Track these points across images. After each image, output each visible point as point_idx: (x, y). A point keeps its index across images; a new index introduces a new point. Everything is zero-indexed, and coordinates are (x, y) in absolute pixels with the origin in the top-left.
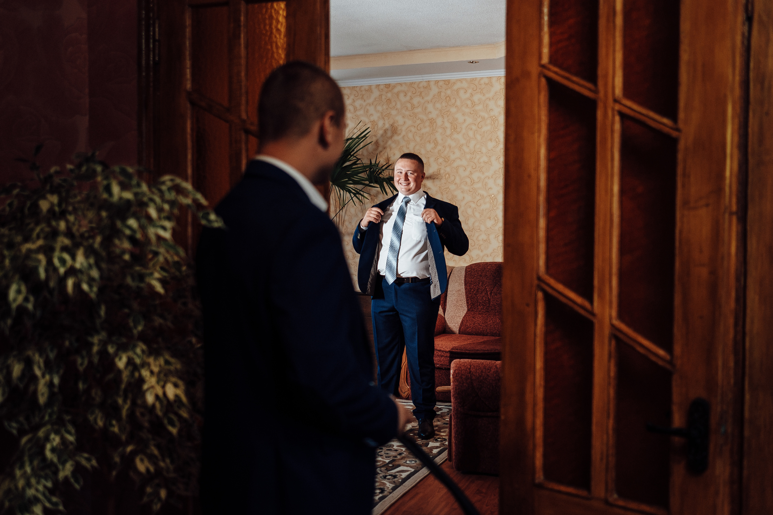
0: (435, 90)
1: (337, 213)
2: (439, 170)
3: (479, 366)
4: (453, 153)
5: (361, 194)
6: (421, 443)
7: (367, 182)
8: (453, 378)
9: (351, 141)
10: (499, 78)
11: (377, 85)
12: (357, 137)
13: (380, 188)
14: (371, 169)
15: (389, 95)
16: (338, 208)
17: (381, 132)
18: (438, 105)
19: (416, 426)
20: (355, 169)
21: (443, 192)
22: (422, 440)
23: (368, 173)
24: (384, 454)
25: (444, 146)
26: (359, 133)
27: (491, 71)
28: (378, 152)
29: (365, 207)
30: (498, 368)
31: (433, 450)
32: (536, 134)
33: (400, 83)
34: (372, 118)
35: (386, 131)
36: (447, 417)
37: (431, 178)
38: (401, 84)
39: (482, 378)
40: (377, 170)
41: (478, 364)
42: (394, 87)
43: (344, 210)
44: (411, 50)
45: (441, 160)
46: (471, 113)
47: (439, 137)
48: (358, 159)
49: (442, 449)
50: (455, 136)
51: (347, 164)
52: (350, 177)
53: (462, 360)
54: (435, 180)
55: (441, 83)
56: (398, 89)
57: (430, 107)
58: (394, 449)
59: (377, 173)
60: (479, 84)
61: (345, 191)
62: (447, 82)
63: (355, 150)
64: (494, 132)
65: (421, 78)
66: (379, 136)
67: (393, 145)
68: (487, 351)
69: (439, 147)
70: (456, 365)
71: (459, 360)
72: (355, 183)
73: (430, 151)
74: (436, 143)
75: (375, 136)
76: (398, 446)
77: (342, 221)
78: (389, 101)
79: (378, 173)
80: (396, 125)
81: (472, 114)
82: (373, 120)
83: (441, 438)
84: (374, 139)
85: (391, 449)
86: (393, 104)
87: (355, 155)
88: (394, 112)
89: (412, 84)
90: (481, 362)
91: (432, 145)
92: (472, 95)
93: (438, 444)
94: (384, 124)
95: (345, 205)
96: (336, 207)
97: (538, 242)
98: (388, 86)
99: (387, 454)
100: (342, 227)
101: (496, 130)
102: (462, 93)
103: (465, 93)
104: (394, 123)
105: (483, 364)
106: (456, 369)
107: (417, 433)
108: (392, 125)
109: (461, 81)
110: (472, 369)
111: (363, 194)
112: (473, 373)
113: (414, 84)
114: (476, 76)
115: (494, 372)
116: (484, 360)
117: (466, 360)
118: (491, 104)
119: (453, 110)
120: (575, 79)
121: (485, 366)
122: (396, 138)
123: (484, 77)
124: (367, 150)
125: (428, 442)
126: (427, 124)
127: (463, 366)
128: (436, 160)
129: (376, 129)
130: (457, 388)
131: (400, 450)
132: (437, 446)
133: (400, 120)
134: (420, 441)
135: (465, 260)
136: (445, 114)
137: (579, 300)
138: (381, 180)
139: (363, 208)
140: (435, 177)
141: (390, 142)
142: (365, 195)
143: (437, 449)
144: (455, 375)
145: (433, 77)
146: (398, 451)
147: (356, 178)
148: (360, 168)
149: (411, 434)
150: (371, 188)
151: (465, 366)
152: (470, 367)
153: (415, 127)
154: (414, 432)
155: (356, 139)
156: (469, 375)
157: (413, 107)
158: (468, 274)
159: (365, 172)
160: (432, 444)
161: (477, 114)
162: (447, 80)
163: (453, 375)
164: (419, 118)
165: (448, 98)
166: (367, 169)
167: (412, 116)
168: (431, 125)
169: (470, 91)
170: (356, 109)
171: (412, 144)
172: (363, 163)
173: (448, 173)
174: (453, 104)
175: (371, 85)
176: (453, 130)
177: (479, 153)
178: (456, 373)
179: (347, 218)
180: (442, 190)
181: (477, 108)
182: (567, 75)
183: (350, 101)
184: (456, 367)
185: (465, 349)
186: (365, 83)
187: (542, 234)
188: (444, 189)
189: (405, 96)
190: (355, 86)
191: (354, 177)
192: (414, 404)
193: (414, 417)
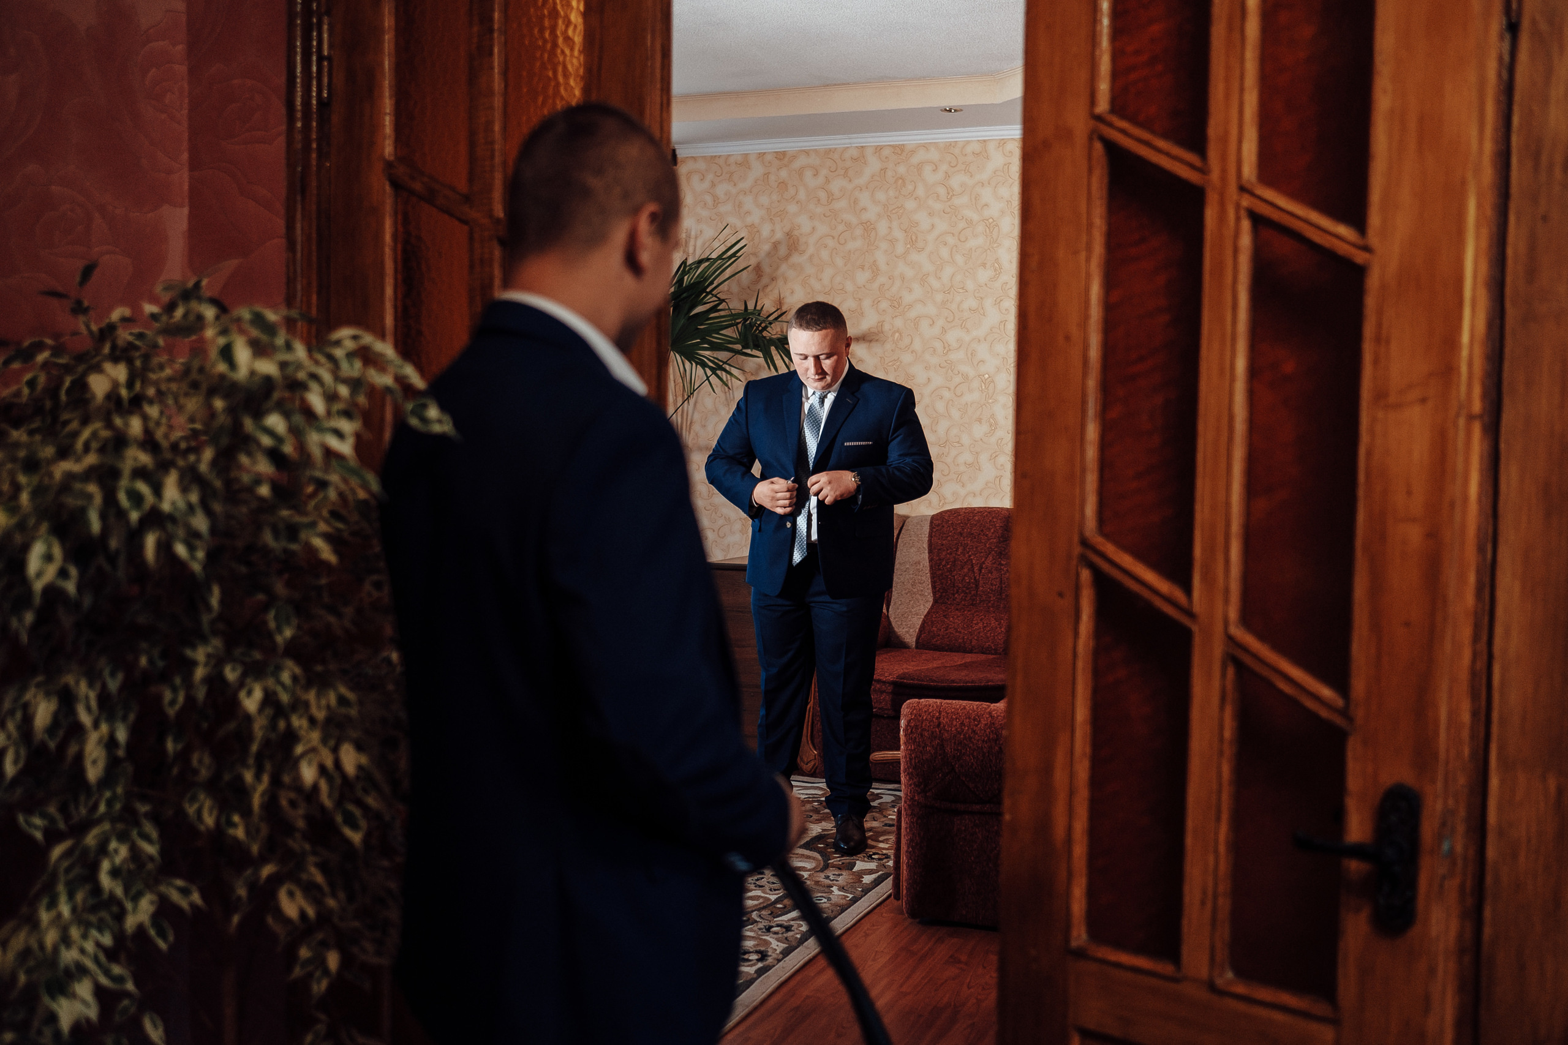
0: (874, 165)
1: (679, 405)
2: (881, 323)
3: (958, 714)
4: (909, 290)
5: (725, 370)
6: (841, 863)
7: (738, 347)
8: (906, 735)
9: (707, 264)
11: (759, 154)
12: (720, 257)
13: (763, 359)
14: (745, 320)
15: (784, 174)
16: (681, 395)
17: (766, 247)
18: (881, 196)
19: (830, 828)
20: (713, 320)
21: (889, 369)
22: (842, 856)
23: (740, 329)
24: (767, 883)
25: (891, 277)
26: (723, 249)
28: (759, 286)
30: (994, 716)
31: (863, 878)
32: (1083, 255)
33: (804, 151)
34: (749, 220)
35: (776, 246)
36: (891, 813)
37: (863, 340)
38: (807, 153)
39: (962, 737)
40: (758, 323)
41: (954, 708)
42: (794, 157)
43: (692, 401)
44: (829, 85)
45: (884, 305)
46: (946, 211)
47: (881, 258)
48: (721, 301)
49: (882, 874)
50: (914, 256)
51: (700, 309)
52: (704, 336)
53: (923, 700)
54: (873, 344)
55: (886, 152)
56: (802, 161)
57: (864, 199)
59: (757, 328)
60: (963, 155)
61: (694, 364)
62: (899, 149)
63: (716, 283)
64: (991, 249)
65: (848, 141)
66: (762, 254)
67: (790, 274)
69: (882, 279)
70: (910, 711)
71: (917, 700)
72: (714, 347)
73: (864, 286)
74: (875, 271)
75: (755, 254)
77: (688, 424)
78: (783, 185)
79: (760, 328)
80: (796, 233)
81: (947, 213)
82: (752, 223)
83: (880, 853)
84: (753, 261)
86: (792, 191)
87: (714, 292)
88: (792, 208)
89: (828, 152)
90: (960, 705)
92: (947, 176)
93: (872, 865)
94: (772, 230)
95: (694, 391)
96: (676, 396)
97: (1083, 470)
98: (781, 156)
100: (687, 435)
101: (995, 245)
102: (927, 171)
103: (934, 170)
104: (792, 230)
105: (965, 708)
106: (911, 719)
108: (788, 234)
109: (926, 146)
110: (944, 719)
111: (730, 369)
112: (944, 726)
113: (833, 152)
114: (956, 138)
115: (986, 725)
116: (966, 702)
117: (931, 701)
118: (987, 194)
119: (910, 205)
120: (1161, 144)
121: (968, 712)
122: (796, 259)
123: (972, 140)
124: (739, 282)
126: (859, 231)
127: (925, 711)
128: (876, 303)
129: (756, 241)
130: (913, 756)
132: (872, 870)
133: (804, 224)
134: (838, 859)
135: (930, 503)
136: (893, 213)
137: (1164, 586)
138: (766, 342)
139: (728, 398)
140: (873, 336)
141: (784, 267)
142: (734, 371)
143: (871, 874)
144: (909, 731)
145: (872, 139)
147: (716, 338)
148: (724, 319)
149: (819, 845)
150: (743, 359)
151: (929, 713)
152: (940, 714)
153: (834, 238)
155: (717, 261)
156: (937, 730)
157: (831, 198)
158: (935, 530)
159: (735, 327)
160: (860, 865)
161: (957, 213)
162: (899, 145)
163: (905, 730)
164: (842, 220)
165: (900, 181)
166: (738, 321)
167: (829, 216)
168: (866, 234)
169: (944, 167)
170: (716, 201)
171: (828, 273)
172: (731, 308)
173: (898, 331)
174: (910, 194)
175: (748, 154)
176: (909, 246)
177: (961, 291)
178: (911, 726)
179: (697, 416)
180: (886, 363)
181: (957, 201)
182: (1146, 135)
183: (706, 185)
184: (911, 714)
185: (928, 679)
186: (735, 149)
187: (1091, 453)
188: (889, 362)
189: (814, 175)
190: (715, 154)
191: (713, 335)
192: (828, 786)
193: (827, 811)
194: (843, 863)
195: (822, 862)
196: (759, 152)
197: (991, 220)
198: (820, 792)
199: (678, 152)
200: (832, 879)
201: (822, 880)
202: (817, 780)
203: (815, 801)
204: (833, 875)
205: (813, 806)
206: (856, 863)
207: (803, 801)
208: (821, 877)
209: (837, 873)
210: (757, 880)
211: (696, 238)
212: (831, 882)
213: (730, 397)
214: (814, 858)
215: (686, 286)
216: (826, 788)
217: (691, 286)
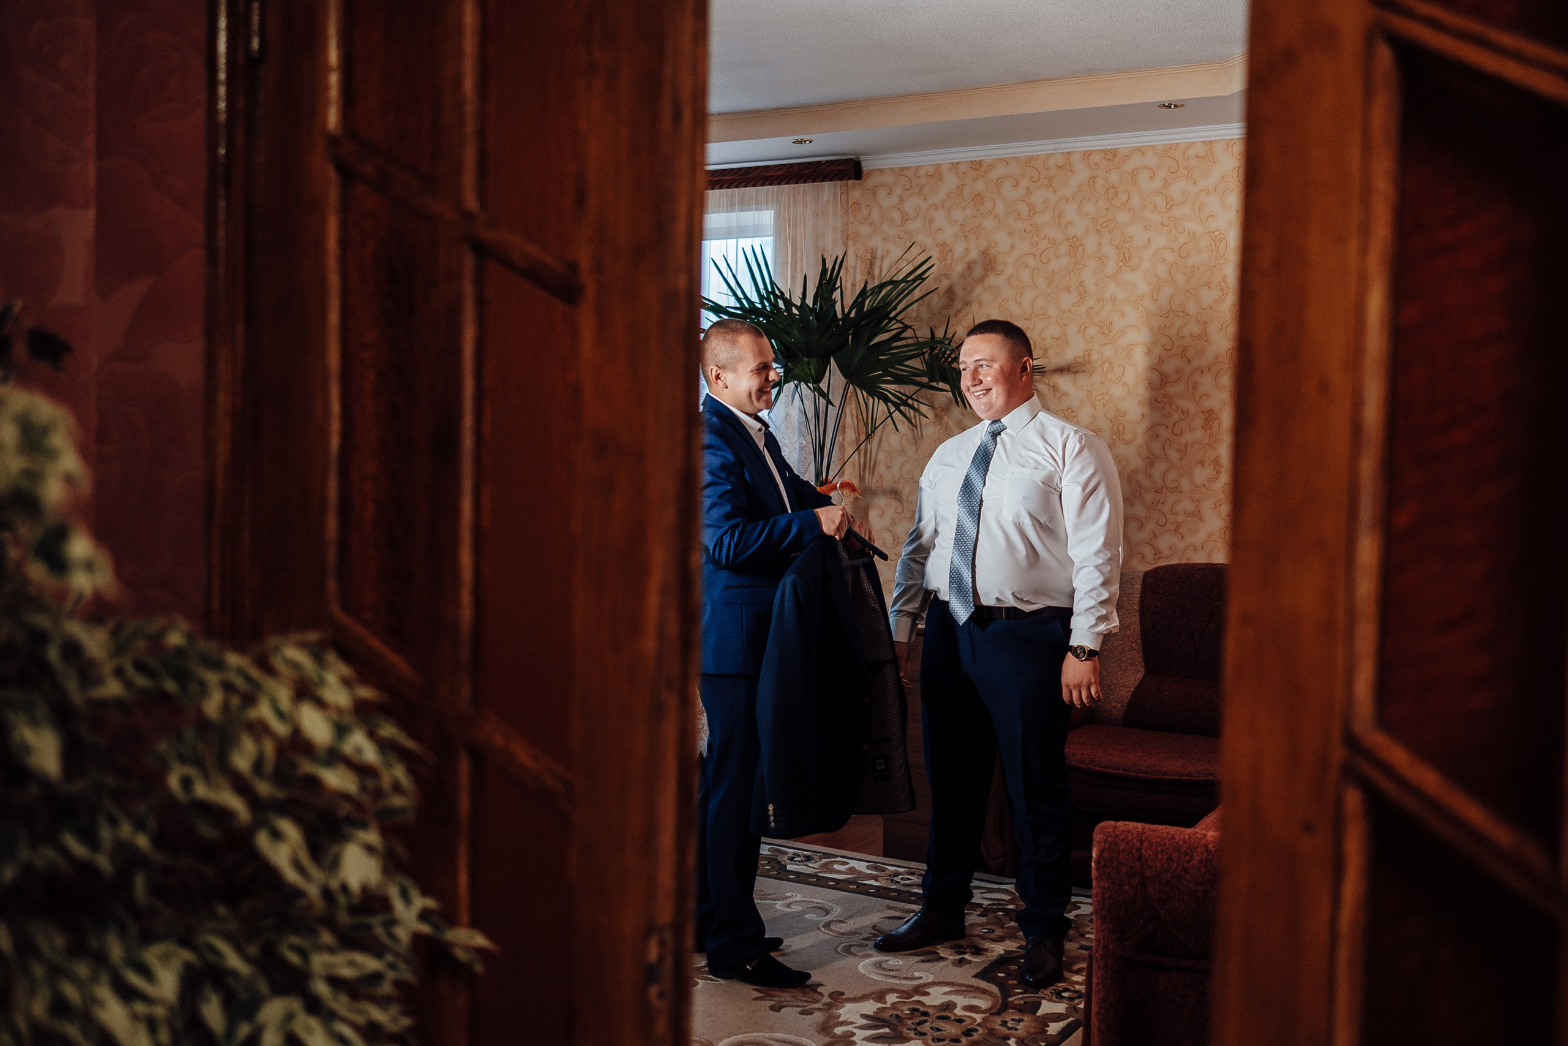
0: (1082, 173)
1: (861, 442)
2: (1088, 353)
3: (1165, 844)
4: (1121, 314)
5: (912, 407)
6: (1022, 1002)
7: (925, 380)
8: (1097, 869)
9: (889, 288)
10: (1229, 143)
11: (953, 163)
12: (904, 280)
13: (951, 391)
14: (933, 349)
15: (980, 185)
16: (863, 435)
17: (960, 268)
18: (1089, 208)
19: (1014, 949)
20: (901, 349)
21: (1096, 403)
22: (1025, 992)
23: (927, 358)
24: (930, 1030)
25: (1100, 300)
26: (910, 268)
27: (1211, 126)
28: (952, 312)
29: (922, 433)
30: (1211, 851)
31: (1048, 1026)
33: (1003, 159)
34: (940, 238)
35: (970, 266)
36: (1089, 929)
37: (1068, 371)
38: (1006, 161)
39: (1169, 875)
40: (948, 352)
41: (1160, 837)
42: (992, 166)
43: (875, 441)
44: (1029, 81)
45: (1092, 331)
46: (1164, 224)
47: (1088, 278)
48: (906, 327)
49: (1072, 1022)
50: (1127, 276)
51: (884, 337)
52: (885, 366)
53: (1120, 823)
54: (1080, 376)
55: (1096, 158)
56: (1000, 171)
57: (1070, 211)
58: (955, 1015)
59: (947, 359)
60: (1185, 159)
61: (876, 399)
62: (1110, 155)
63: (900, 308)
64: (1217, 266)
65: (1052, 147)
66: (955, 275)
67: (986, 297)
68: (1188, 776)
69: (1090, 302)
70: (1105, 838)
71: (1113, 823)
72: (899, 380)
73: (1069, 310)
74: (1083, 294)
75: (947, 276)
76: (966, 1006)
77: (872, 464)
78: (978, 198)
79: (950, 359)
80: (993, 251)
81: (1166, 226)
82: (943, 242)
83: (1072, 989)
84: (944, 284)
85: (949, 1014)
86: (989, 205)
87: (899, 318)
88: (989, 224)
89: (1030, 159)
90: (1168, 833)
91: (1073, 297)
92: (1166, 183)
93: (1060, 1008)
94: (966, 249)
95: (876, 428)
96: (858, 433)
97: (1352, 617)
98: (976, 165)
99: (938, 1030)
100: (870, 479)
101: (1222, 261)
102: (1143, 177)
103: (1151, 177)
104: (988, 248)
105: (1173, 837)
106: (1105, 849)
107: (1014, 970)
108: (984, 253)
109: (1141, 150)
110: (1146, 851)
111: (919, 406)
112: (1147, 860)
113: (1036, 160)
114: (1176, 140)
115: (1201, 861)
116: (1176, 828)
117: (1131, 825)
118: (1212, 203)
119: (1123, 217)
121: (1178, 843)
122: (992, 280)
123: (1197, 142)
124: (929, 307)
125: (1038, 1000)
126: (1064, 248)
127: (1123, 840)
128: (1083, 330)
129: (948, 262)
130: (1107, 895)
131: (968, 1021)
132: (1060, 1014)
133: (1002, 241)
134: (1020, 996)
135: (1143, 557)
136: (1104, 227)
138: (954, 374)
139: (916, 436)
140: (1078, 368)
141: (979, 290)
142: (924, 409)
143: (1058, 1022)
144: (1102, 863)
145: (1077, 144)
146: (963, 1024)
147: (900, 370)
148: (906, 349)
149: (999, 975)
150: (934, 392)
151: (1128, 843)
152: (1142, 844)
153: (1035, 256)
154: (1009, 969)
155: (902, 283)
156: (1138, 865)
157: (1032, 211)
158: (1148, 589)
159: (921, 357)
160: (1047, 1007)
161: (1177, 226)
162: (1111, 149)
163: (1097, 862)
164: (1045, 236)
165: (1112, 190)
166: (924, 350)
167: (1030, 232)
168: (1072, 251)
169: (1162, 174)
170: (905, 218)
171: (1029, 295)
172: (918, 336)
173: (1108, 361)
174: (1123, 204)
175: (939, 164)
176: (1121, 264)
177: (1181, 314)
178: (1104, 858)
179: (881, 456)
180: (1093, 397)
181: (1178, 212)
182: (1473, 26)
183: (894, 199)
184: (1105, 842)
185: (1136, 769)
186: (926, 159)
187: (1366, 586)
188: (1097, 396)
189: (1014, 186)
190: (905, 165)
191: (896, 366)
192: (1017, 890)
193: (1013, 924)
194: (1026, 1003)
195: (1000, 1001)
196: (952, 161)
197: (1217, 233)
198: (1007, 897)
199: (863, 164)
200: (1010, 1025)
201: (998, 1027)
202: (1005, 880)
203: (1000, 910)
204: (1013, 1020)
205: (997, 917)
206: (1041, 1003)
207: (985, 909)
208: (996, 1023)
209: (1017, 1017)
210: (919, 1024)
211: (882, 258)
212: (1008, 1032)
213: (918, 435)
214: (991, 994)
215: (867, 311)
216: (1014, 891)
217: (873, 311)
